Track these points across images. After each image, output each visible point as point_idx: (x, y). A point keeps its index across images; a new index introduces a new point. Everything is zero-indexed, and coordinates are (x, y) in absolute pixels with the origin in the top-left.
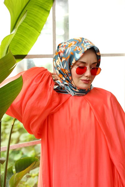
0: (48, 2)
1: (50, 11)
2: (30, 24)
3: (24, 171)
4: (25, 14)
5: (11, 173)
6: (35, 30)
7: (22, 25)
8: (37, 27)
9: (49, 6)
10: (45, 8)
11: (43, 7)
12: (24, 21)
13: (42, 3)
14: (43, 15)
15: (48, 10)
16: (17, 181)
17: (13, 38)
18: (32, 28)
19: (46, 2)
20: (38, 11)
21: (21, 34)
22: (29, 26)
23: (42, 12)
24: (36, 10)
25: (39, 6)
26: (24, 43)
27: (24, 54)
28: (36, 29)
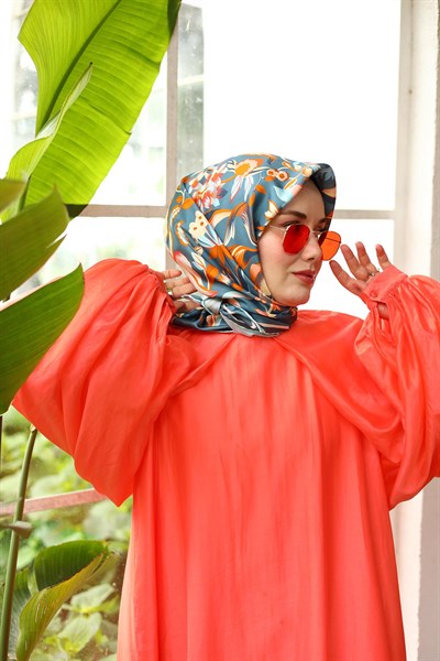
0: (156, 36)
1: (159, 64)
2: (97, 103)
3: (67, 582)
4: (87, 75)
5: (22, 592)
6: (112, 123)
7: (75, 109)
8: (122, 115)
9: (157, 48)
10: (144, 54)
11: (140, 51)
12: (80, 97)
13: (134, 37)
14: (140, 76)
15: (156, 59)
16: (44, 616)
17: (46, 152)
18: (105, 118)
19: (150, 33)
20: (122, 65)
21: (68, 137)
22: (93, 111)
23: (136, 66)
24: (117, 60)
25: (125, 46)
26: (78, 166)
27: (78, 201)
28: (116, 122)
